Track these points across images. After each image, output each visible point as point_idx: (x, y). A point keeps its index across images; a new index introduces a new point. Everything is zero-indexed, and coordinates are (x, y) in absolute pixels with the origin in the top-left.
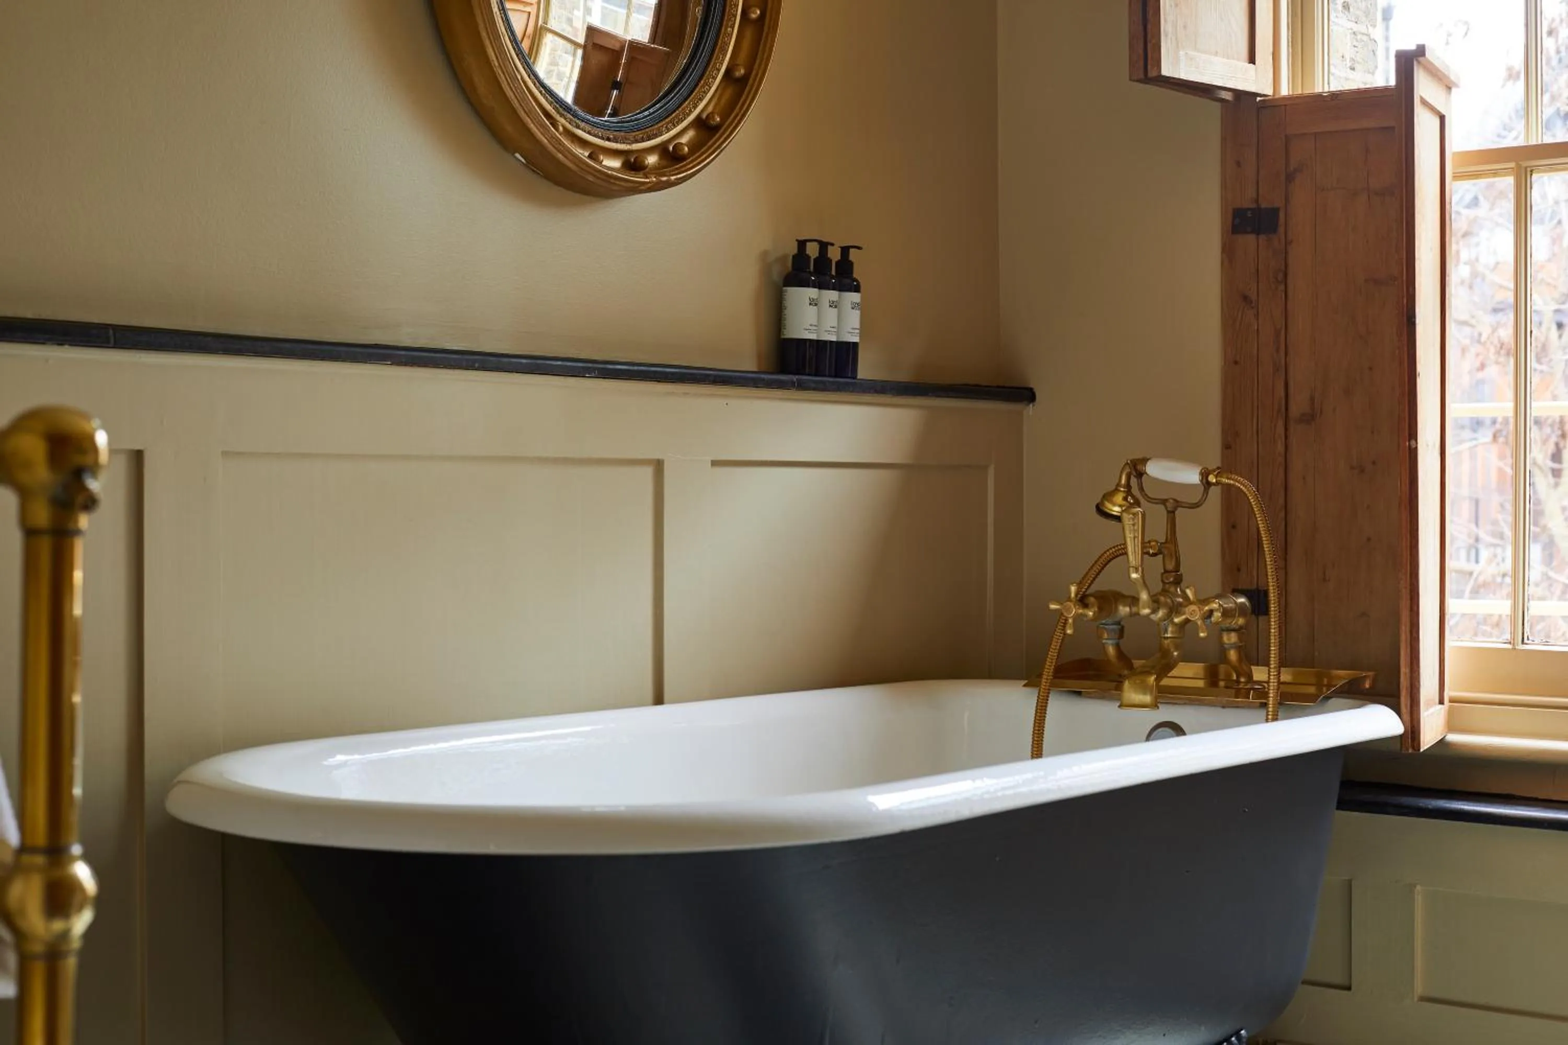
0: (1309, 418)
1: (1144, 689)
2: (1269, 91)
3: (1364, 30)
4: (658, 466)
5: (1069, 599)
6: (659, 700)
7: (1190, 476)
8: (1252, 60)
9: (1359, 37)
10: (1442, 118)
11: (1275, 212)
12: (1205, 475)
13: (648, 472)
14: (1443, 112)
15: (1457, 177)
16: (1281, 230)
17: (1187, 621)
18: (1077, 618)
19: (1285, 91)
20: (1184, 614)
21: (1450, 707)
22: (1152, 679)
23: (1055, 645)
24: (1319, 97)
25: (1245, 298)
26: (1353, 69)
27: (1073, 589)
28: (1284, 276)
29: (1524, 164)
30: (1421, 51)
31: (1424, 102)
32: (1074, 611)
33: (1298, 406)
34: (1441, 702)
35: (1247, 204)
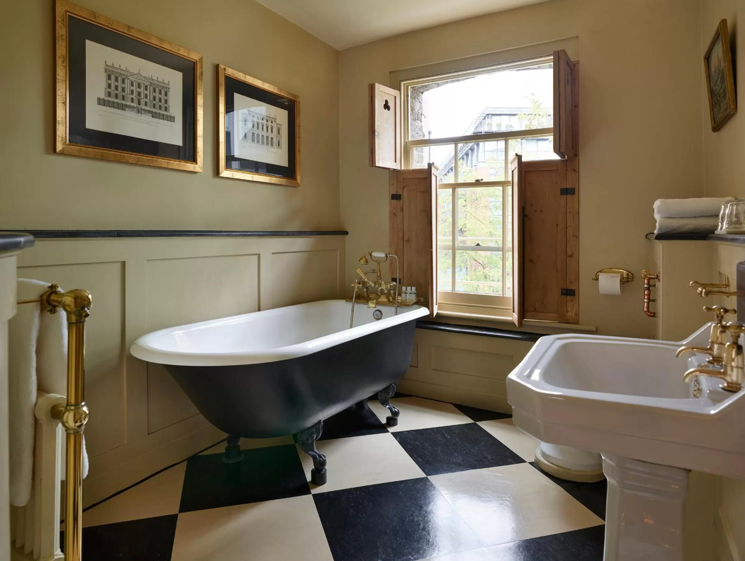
0: (408, 241)
1: (373, 303)
2: (399, 169)
3: (420, 154)
4: (259, 255)
5: (356, 283)
6: (259, 310)
7: (383, 255)
8: (396, 162)
9: (419, 155)
10: (436, 177)
11: (400, 195)
12: (386, 255)
13: (257, 256)
14: (436, 175)
15: (439, 188)
16: (402, 199)
17: (382, 289)
18: (358, 287)
19: (403, 168)
20: (381, 287)
21: (438, 305)
22: (375, 301)
23: (355, 292)
24: (410, 170)
25: (395, 214)
26: (418, 162)
27: (356, 281)
28: (402, 210)
29: (454, 187)
30: (433, 164)
31: (433, 174)
32: (357, 285)
33: (405, 238)
34: (436, 304)
35: (395, 193)
